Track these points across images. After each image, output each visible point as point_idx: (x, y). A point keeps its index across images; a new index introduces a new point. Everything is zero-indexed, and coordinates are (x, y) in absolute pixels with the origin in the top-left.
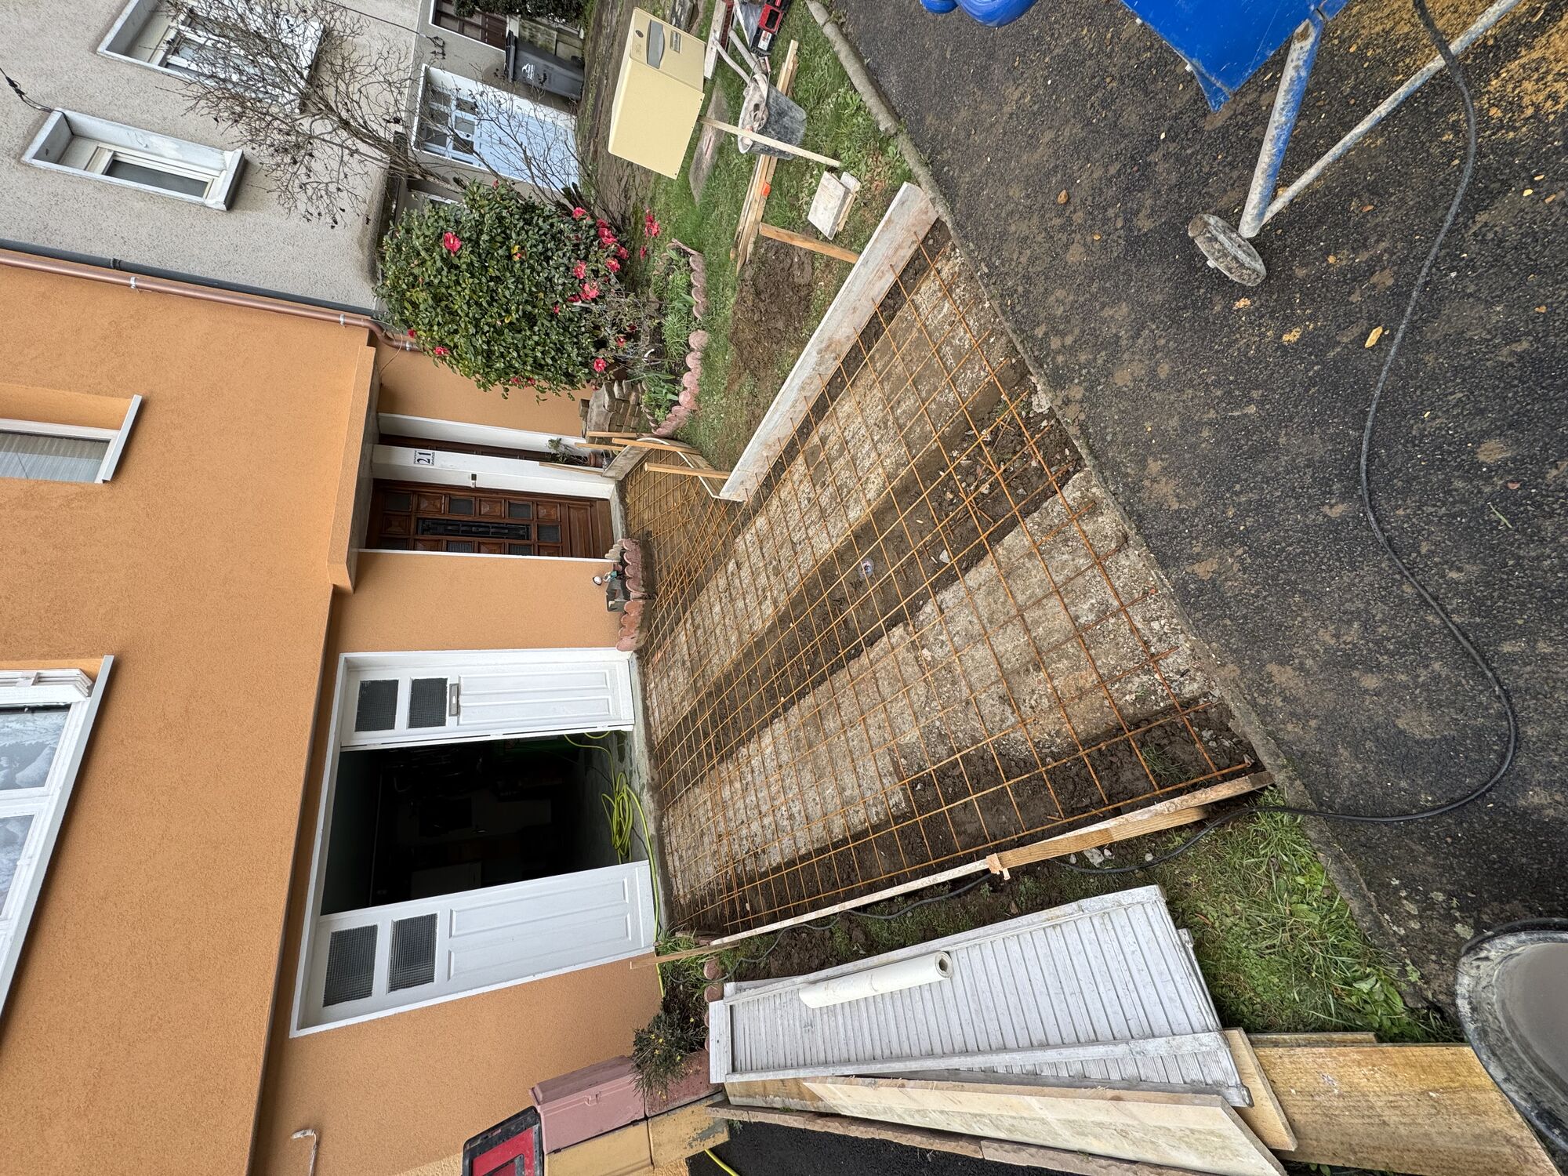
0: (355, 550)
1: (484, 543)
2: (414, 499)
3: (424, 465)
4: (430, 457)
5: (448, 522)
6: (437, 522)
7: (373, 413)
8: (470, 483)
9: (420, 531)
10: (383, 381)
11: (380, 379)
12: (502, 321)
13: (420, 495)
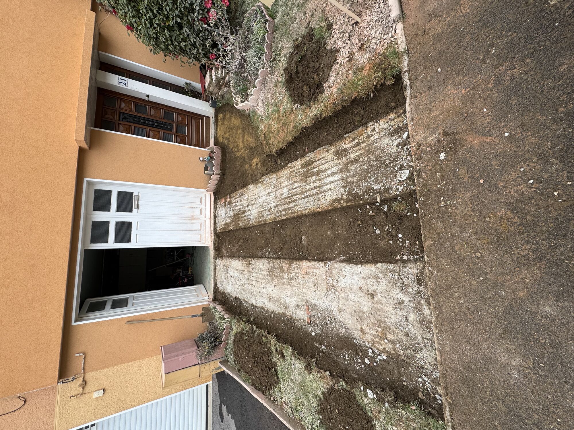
0: (88, 128)
1: (152, 130)
2: (118, 102)
3: (122, 86)
4: (126, 82)
5: (135, 117)
6: (129, 115)
7: (96, 51)
8: (146, 98)
9: (121, 119)
10: (101, 31)
11: (99, 29)
12: (164, 24)
13: (121, 100)
